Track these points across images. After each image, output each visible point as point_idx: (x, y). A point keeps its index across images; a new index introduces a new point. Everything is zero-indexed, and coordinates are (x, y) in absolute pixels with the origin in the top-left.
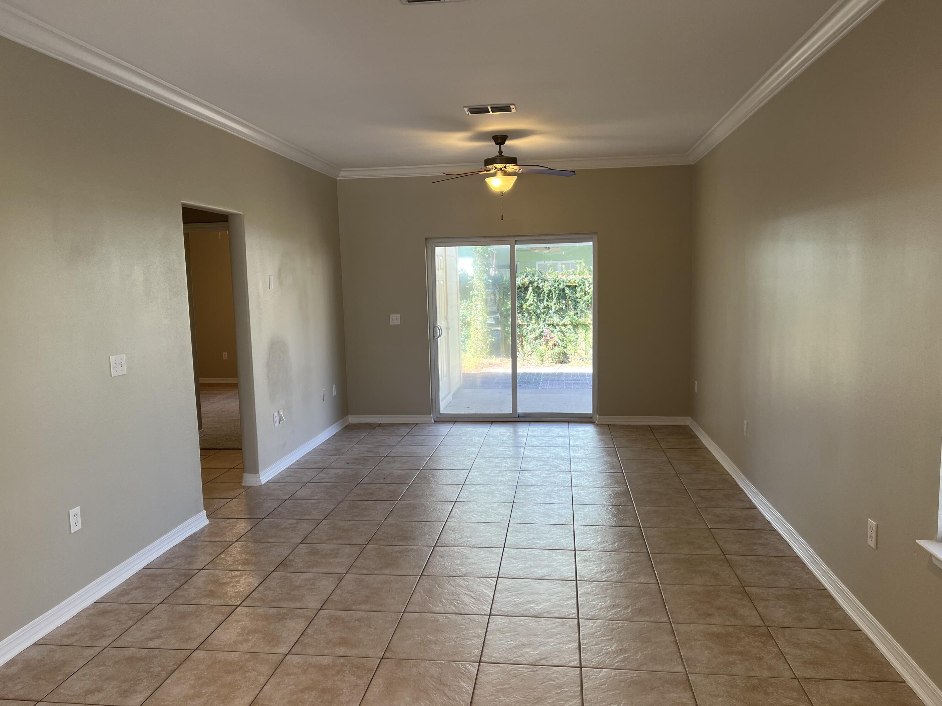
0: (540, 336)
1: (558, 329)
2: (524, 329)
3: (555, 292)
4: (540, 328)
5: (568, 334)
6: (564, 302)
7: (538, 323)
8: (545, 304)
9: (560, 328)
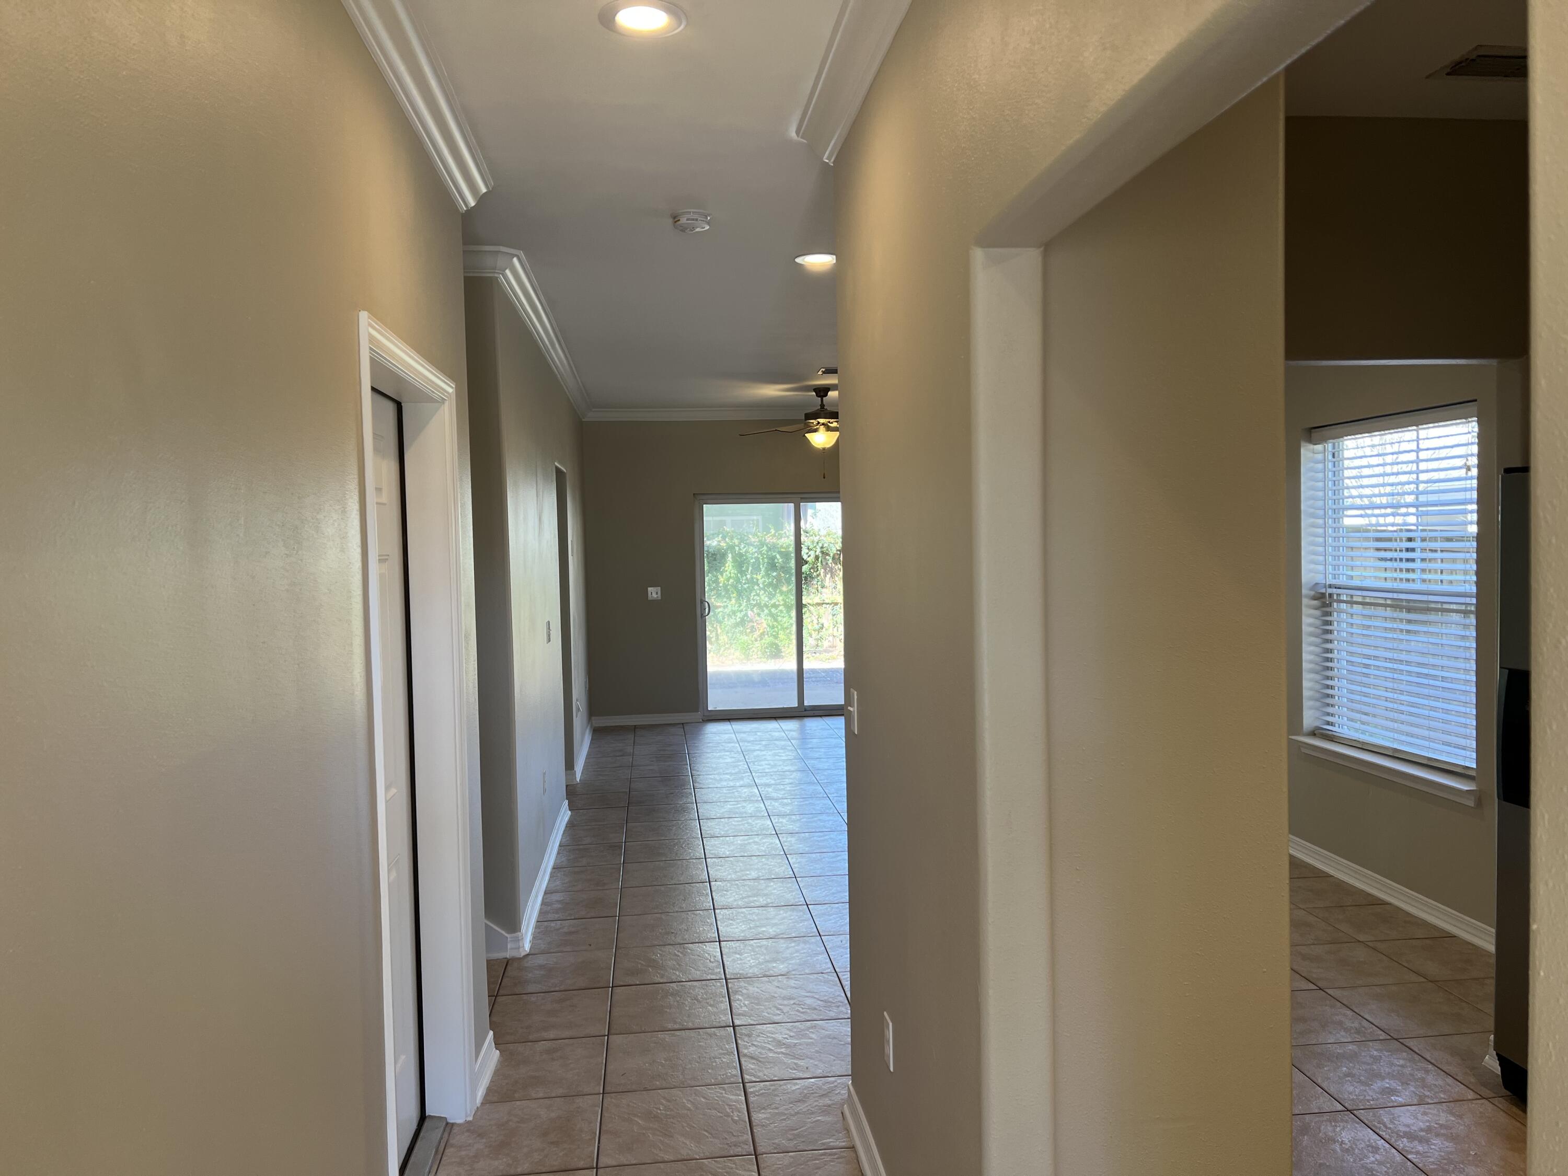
0: (742, 622)
1: (766, 611)
2: (719, 613)
3: (763, 561)
4: (741, 611)
5: (779, 618)
6: (775, 574)
7: (740, 603)
8: (748, 576)
9: (770, 611)
